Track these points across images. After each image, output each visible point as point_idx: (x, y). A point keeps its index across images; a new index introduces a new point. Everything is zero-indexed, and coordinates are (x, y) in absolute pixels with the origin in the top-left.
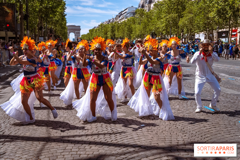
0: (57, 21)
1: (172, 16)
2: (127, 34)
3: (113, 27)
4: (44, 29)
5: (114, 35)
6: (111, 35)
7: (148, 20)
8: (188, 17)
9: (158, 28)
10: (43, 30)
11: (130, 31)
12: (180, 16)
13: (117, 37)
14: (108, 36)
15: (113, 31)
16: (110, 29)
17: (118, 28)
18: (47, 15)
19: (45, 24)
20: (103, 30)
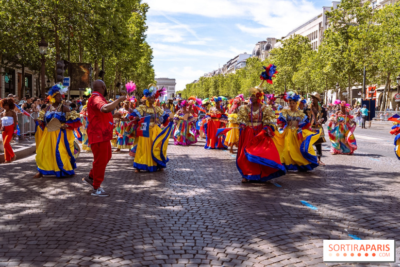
0: (140, 75)
1: (285, 69)
2: (233, 91)
3: (216, 82)
4: (122, 85)
6: (213, 92)
8: (303, 72)
10: (122, 87)
11: (238, 87)
12: (295, 69)
14: (209, 93)
15: (216, 87)
16: (211, 84)
17: (222, 84)
18: (126, 68)
19: (123, 80)
20: (204, 86)
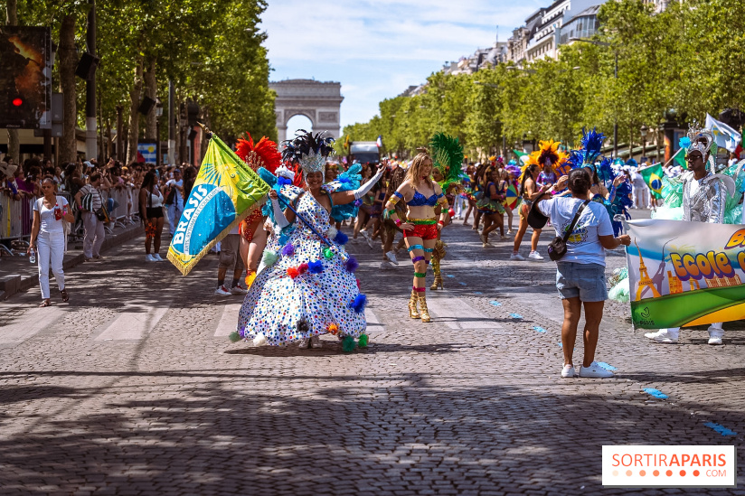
2: (555, 120)
3: (489, 91)
4: (159, 106)
5: (497, 127)
6: (481, 128)
7: (651, 56)
9: (697, 92)
10: (158, 112)
11: (572, 105)
13: (509, 135)
14: (465, 131)
15: (489, 106)
16: (475, 97)
17: (514, 95)
20: (445, 106)
